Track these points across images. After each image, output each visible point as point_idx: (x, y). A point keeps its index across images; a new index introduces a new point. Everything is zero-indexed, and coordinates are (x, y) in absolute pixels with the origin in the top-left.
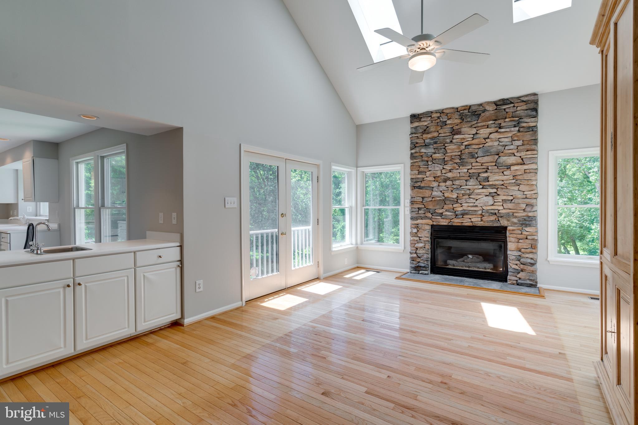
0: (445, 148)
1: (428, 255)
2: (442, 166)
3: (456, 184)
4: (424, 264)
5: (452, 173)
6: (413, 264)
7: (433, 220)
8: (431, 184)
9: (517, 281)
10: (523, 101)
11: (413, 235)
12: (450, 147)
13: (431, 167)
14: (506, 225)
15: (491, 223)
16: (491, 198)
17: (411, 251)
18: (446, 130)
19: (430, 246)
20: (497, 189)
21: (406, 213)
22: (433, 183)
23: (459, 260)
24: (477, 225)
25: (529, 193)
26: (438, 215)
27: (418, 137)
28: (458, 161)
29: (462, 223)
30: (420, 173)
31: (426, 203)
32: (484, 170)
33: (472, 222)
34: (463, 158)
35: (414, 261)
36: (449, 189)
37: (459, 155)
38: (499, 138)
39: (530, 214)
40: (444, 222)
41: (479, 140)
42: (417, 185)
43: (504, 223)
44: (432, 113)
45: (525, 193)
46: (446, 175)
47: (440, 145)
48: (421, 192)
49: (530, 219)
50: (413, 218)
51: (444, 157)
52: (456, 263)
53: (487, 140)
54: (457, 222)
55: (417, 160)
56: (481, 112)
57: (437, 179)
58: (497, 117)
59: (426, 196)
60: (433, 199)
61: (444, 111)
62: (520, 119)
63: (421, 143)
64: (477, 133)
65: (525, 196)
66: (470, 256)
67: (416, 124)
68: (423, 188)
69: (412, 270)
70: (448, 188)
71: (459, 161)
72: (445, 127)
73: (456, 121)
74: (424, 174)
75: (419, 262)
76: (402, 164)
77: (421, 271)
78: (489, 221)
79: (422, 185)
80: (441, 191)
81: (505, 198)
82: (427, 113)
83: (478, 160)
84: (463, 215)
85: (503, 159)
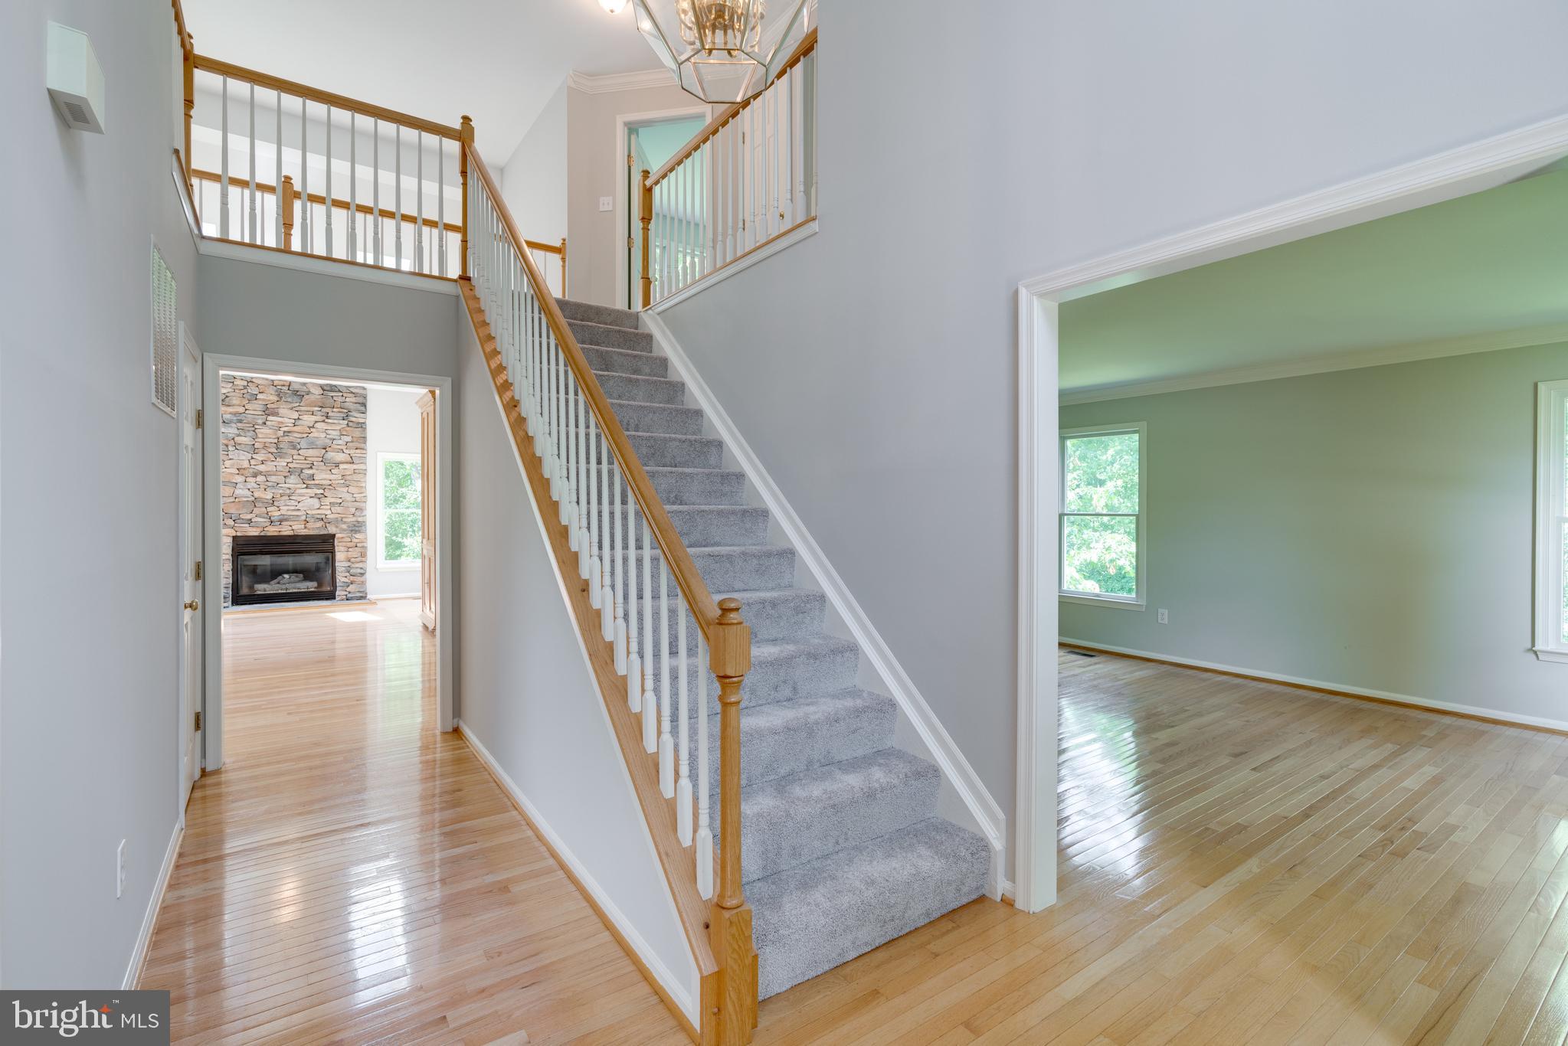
0: (254, 431)
1: (227, 580)
2: (250, 455)
3: (271, 480)
5: (267, 466)
7: (236, 529)
8: (233, 479)
9: (347, 595)
10: (352, 393)
12: (263, 431)
13: (234, 454)
14: (334, 533)
15: (318, 531)
16: (316, 500)
18: (255, 408)
19: (232, 566)
20: (324, 489)
22: (236, 477)
23: (272, 582)
24: (300, 534)
25: (359, 495)
26: (246, 522)
28: (274, 450)
29: (280, 531)
32: (309, 466)
33: (293, 530)
34: (281, 447)
36: (262, 486)
37: (275, 443)
38: (326, 430)
39: (360, 519)
40: (253, 532)
41: (304, 428)
43: (332, 530)
45: (355, 495)
46: (256, 467)
47: (248, 425)
49: (359, 525)
51: (254, 443)
52: (268, 587)
53: (312, 430)
54: (272, 531)
57: (242, 472)
60: (237, 499)
61: (254, 380)
62: (349, 411)
64: (298, 419)
65: (354, 499)
66: (286, 576)
70: (259, 485)
71: (276, 451)
72: (255, 402)
73: (271, 397)
78: (314, 529)
80: (249, 489)
81: (333, 500)
82: (227, 377)
83: (301, 452)
84: (281, 521)
85: (330, 455)
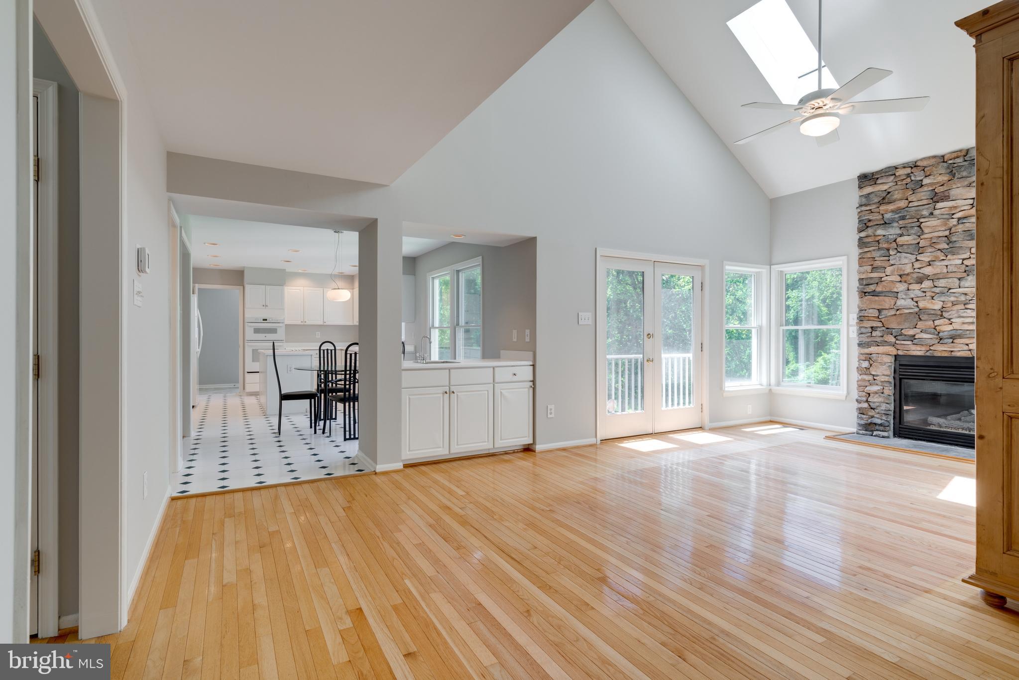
0: (919, 226)
1: (888, 405)
2: (915, 256)
3: (940, 285)
4: (882, 419)
5: (933, 268)
6: (861, 419)
7: (898, 347)
8: (894, 288)
11: (862, 371)
12: (930, 224)
13: (894, 259)
17: (859, 398)
18: (923, 195)
19: (893, 391)
21: (850, 336)
22: (897, 286)
23: (949, 418)
26: (907, 339)
27: (871, 210)
28: (944, 246)
29: (952, 351)
30: (874, 269)
31: (886, 318)
34: (954, 240)
35: (863, 414)
36: (928, 294)
37: (946, 236)
40: (917, 351)
42: (869, 289)
44: (896, 168)
46: (921, 271)
47: (910, 221)
48: (876, 301)
50: (862, 344)
51: (918, 241)
52: (944, 422)
54: (941, 350)
55: (871, 249)
57: (904, 278)
59: (885, 308)
60: (898, 312)
61: (918, 164)
63: (877, 220)
67: (868, 190)
68: (879, 295)
69: (860, 430)
70: (925, 292)
71: (947, 247)
72: (920, 190)
73: (940, 178)
74: (881, 271)
75: (872, 417)
76: (845, 255)
77: (876, 432)
79: (879, 289)
80: (912, 299)
82: (890, 169)
84: (953, 338)
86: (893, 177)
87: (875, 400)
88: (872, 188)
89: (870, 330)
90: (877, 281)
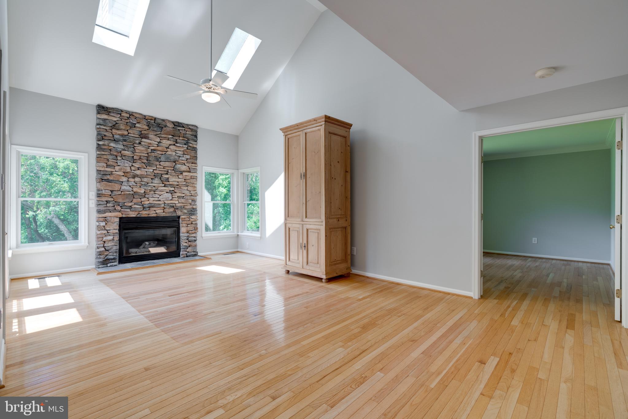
0: (133, 148)
1: (116, 247)
2: (131, 163)
3: (145, 181)
4: (113, 256)
5: (141, 171)
6: (100, 258)
7: (123, 212)
8: (120, 179)
9: (186, 254)
10: (190, 129)
11: (99, 228)
12: (139, 148)
13: (121, 162)
14: (180, 215)
15: (170, 214)
16: (170, 195)
17: (98, 245)
18: (134, 133)
19: (119, 238)
20: (174, 188)
21: (90, 206)
22: (122, 178)
23: (139, 248)
24: (161, 216)
25: (194, 192)
26: (128, 208)
27: (106, 129)
28: (145, 161)
29: (149, 214)
30: (108, 166)
31: (116, 196)
32: (166, 173)
33: (156, 213)
34: (150, 159)
35: (101, 255)
36: (138, 185)
37: (146, 157)
38: (175, 150)
39: (194, 207)
40: (133, 214)
41: (163, 148)
42: (105, 178)
43: (179, 213)
44: (122, 111)
45: (191, 192)
46: (135, 172)
47: (130, 144)
48: (109, 185)
49: (194, 210)
50: (100, 211)
51: (133, 155)
52: (138, 251)
53: (168, 150)
54: (144, 214)
55: (106, 153)
56: (163, 126)
57: (126, 174)
58: (174, 134)
59: (115, 190)
60: (123, 193)
61: (134, 114)
62: (188, 140)
63: (109, 137)
64: (160, 142)
65: (191, 195)
66: (147, 243)
67: (104, 116)
68: (112, 182)
69: (99, 265)
70: (136, 183)
71: (147, 162)
72: (134, 128)
73: (144, 126)
74: (112, 167)
75: (107, 255)
76: (86, 153)
77: (110, 264)
78: (169, 212)
79: (111, 178)
80: (130, 186)
81: (180, 195)
82: (117, 110)
83: (161, 163)
84: (149, 207)
85: (178, 166)
86: (119, 115)
87: (109, 245)
88: (107, 117)
89: (106, 203)
90: (110, 173)
